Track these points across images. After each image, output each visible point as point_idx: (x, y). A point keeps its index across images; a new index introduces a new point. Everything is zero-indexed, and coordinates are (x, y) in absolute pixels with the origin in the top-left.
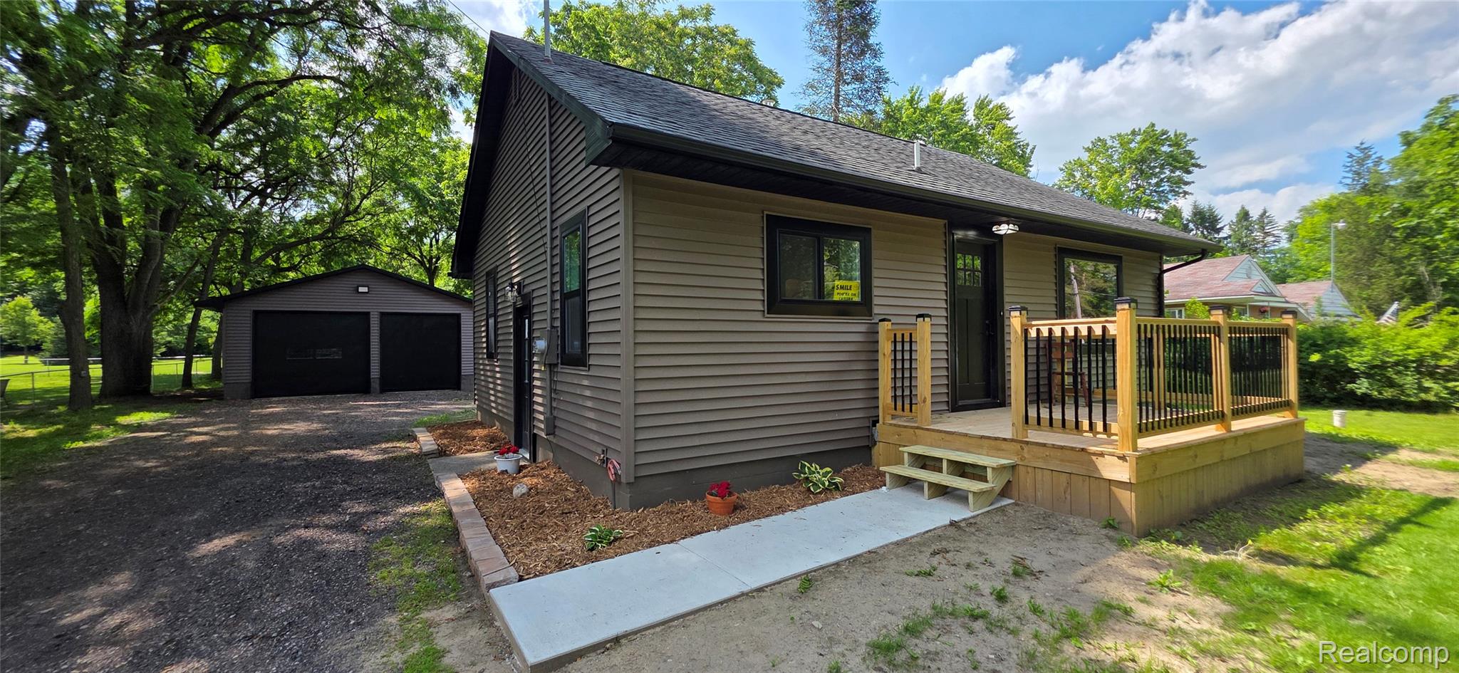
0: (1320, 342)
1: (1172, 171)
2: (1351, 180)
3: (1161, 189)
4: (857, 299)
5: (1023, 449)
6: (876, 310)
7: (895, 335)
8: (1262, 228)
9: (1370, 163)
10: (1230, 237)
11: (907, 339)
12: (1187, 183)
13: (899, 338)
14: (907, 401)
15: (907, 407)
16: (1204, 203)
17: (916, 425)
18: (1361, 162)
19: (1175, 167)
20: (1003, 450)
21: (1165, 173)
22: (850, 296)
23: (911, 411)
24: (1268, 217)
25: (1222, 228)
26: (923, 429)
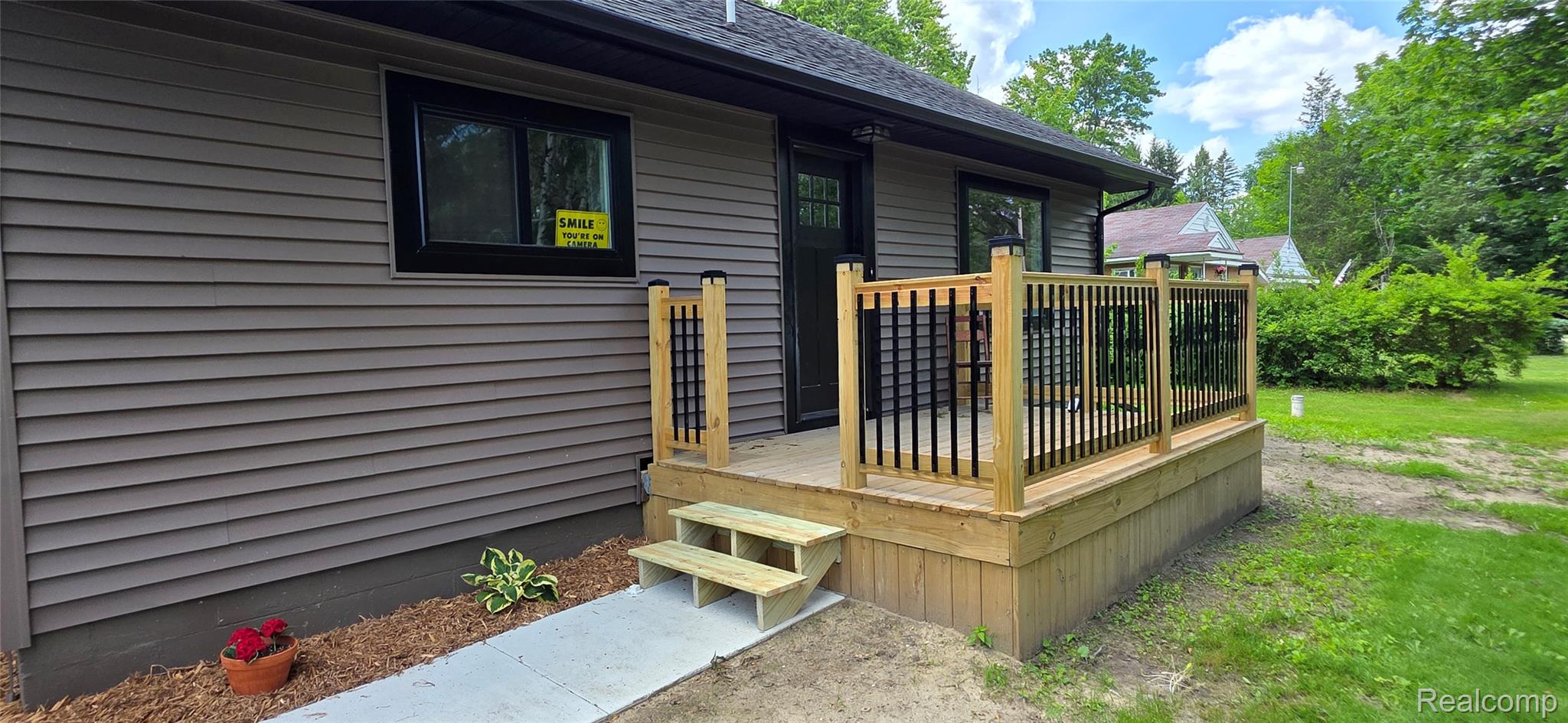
0: (1277, 309)
1: (1129, 98)
2: (1309, 116)
3: (1117, 120)
4: (605, 244)
5: (855, 508)
6: (641, 265)
7: (673, 308)
8: (1221, 174)
9: (1328, 97)
10: (1189, 182)
11: (689, 315)
12: (1145, 114)
13: (678, 315)
14: (692, 423)
15: (692, 433)
16: (1163, 143)
17: (703, 466)
18: (1319, 96)
19: (1132, 93)
20: (828, 509)
21: (1121, 100)
22: (591, 240)
23: (698, 441)
24: (1227, 160)
25: (1181, 173)
26: (712, 473)
